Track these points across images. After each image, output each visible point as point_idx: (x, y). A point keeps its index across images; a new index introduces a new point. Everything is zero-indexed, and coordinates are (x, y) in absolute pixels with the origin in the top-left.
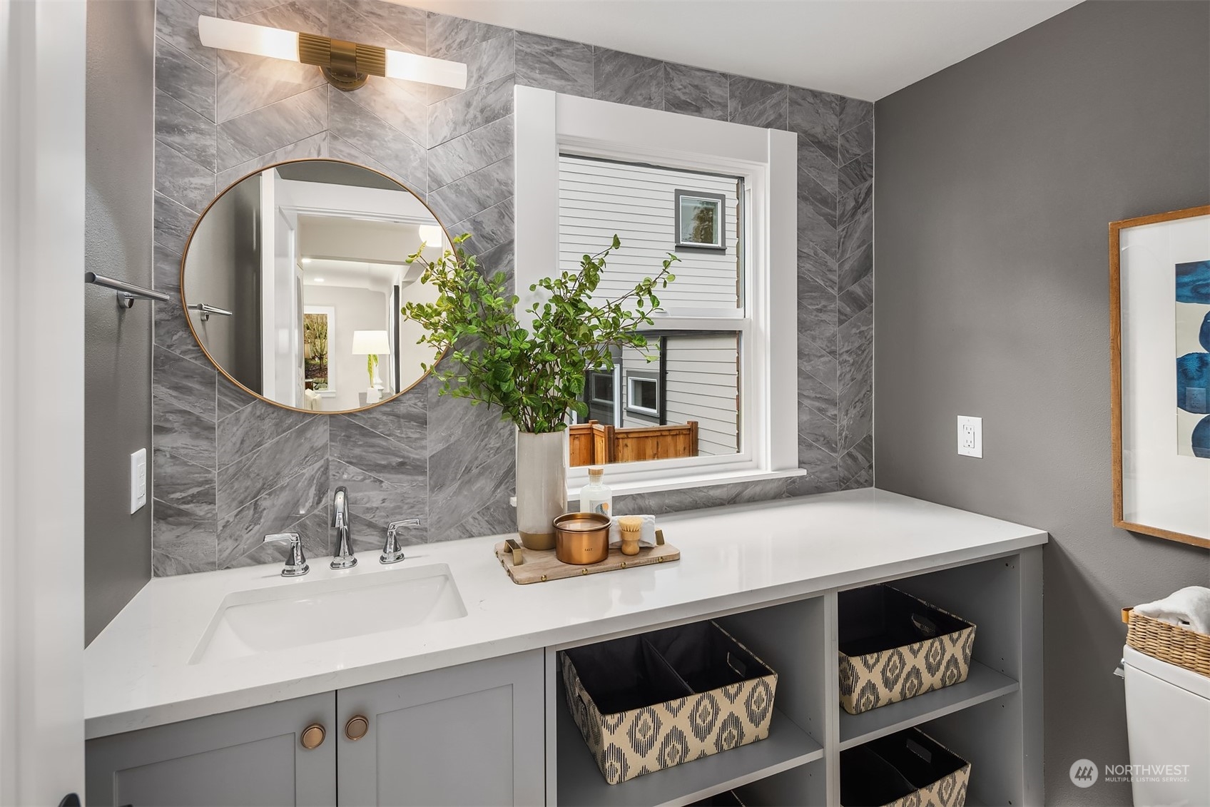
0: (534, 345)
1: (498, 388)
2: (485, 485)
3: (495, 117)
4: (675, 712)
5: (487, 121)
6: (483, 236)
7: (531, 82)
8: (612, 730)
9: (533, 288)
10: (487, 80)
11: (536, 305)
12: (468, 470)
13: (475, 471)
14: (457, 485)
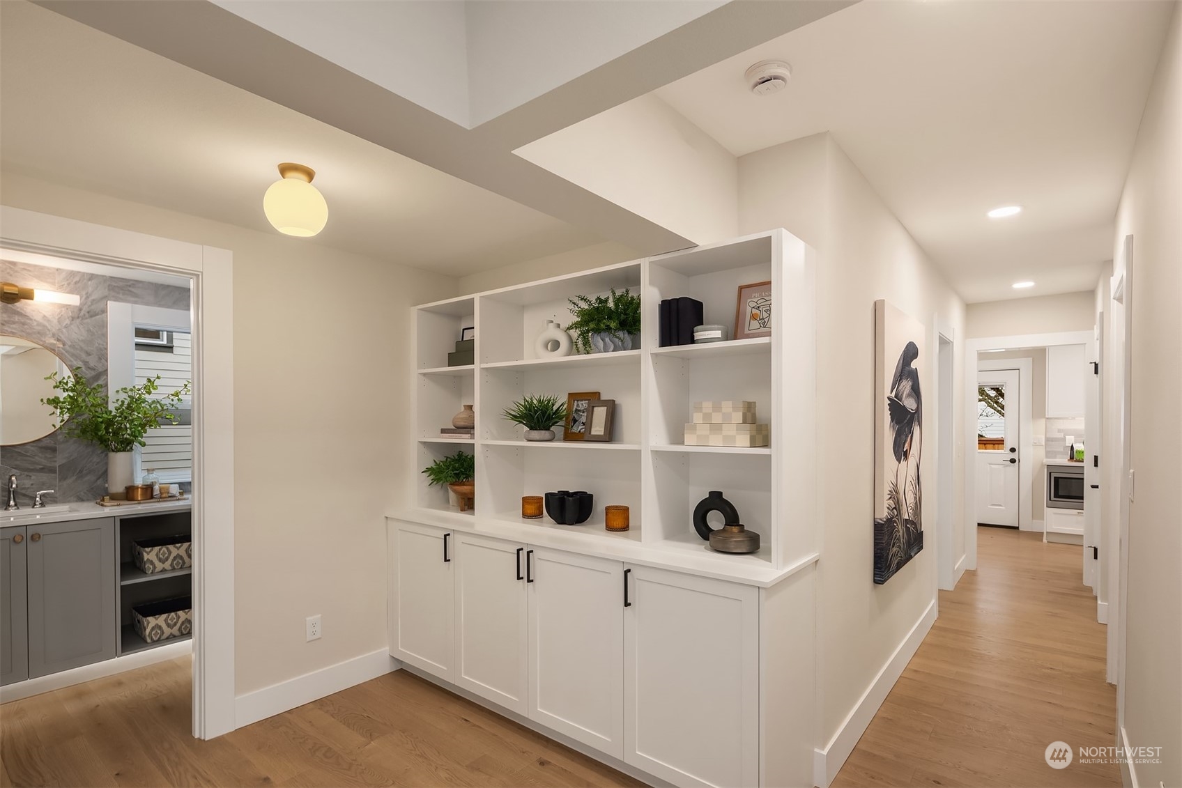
0: (115, 416)
1: (96, 434)
2: (91, 478)
3: (96, 314)
4: (178, 549)
5: (91, 317)
6: (89, 368)
7: (116, 299)
8: (148, 553)
9: (118, 392)
10: (91, 299)
11: (118, 400)
12: (81, 471)
13: (84, 472)
14: (74, 478)
